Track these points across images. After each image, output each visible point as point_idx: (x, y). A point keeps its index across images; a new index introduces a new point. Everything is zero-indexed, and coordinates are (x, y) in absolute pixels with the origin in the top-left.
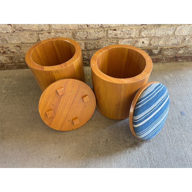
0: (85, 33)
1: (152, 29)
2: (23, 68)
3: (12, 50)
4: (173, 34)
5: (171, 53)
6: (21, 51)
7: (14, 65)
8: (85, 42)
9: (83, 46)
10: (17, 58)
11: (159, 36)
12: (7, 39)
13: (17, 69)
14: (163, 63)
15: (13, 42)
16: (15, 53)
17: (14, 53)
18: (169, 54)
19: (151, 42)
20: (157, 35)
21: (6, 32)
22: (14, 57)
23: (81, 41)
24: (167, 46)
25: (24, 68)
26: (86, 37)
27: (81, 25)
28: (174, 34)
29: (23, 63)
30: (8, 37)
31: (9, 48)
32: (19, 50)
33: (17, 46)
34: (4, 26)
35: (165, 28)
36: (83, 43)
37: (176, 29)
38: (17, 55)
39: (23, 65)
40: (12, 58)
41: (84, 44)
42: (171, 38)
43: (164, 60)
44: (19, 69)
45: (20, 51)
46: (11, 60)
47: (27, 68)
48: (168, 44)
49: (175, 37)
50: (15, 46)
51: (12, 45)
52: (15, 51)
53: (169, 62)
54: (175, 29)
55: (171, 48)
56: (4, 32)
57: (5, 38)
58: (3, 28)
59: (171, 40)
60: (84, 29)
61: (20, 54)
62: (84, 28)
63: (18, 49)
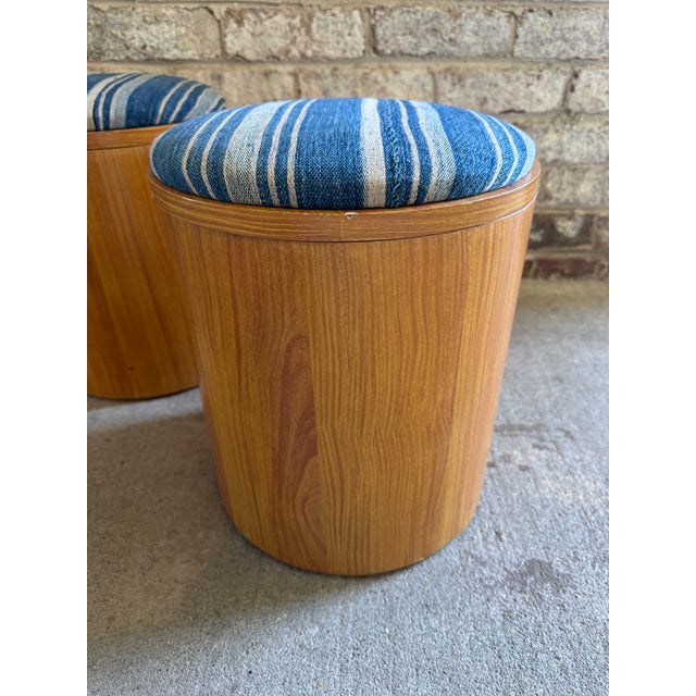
1: (546, 131)
11: (576, 160)
19: (549, 185)
20: (567, 157)
35: (596, 130)
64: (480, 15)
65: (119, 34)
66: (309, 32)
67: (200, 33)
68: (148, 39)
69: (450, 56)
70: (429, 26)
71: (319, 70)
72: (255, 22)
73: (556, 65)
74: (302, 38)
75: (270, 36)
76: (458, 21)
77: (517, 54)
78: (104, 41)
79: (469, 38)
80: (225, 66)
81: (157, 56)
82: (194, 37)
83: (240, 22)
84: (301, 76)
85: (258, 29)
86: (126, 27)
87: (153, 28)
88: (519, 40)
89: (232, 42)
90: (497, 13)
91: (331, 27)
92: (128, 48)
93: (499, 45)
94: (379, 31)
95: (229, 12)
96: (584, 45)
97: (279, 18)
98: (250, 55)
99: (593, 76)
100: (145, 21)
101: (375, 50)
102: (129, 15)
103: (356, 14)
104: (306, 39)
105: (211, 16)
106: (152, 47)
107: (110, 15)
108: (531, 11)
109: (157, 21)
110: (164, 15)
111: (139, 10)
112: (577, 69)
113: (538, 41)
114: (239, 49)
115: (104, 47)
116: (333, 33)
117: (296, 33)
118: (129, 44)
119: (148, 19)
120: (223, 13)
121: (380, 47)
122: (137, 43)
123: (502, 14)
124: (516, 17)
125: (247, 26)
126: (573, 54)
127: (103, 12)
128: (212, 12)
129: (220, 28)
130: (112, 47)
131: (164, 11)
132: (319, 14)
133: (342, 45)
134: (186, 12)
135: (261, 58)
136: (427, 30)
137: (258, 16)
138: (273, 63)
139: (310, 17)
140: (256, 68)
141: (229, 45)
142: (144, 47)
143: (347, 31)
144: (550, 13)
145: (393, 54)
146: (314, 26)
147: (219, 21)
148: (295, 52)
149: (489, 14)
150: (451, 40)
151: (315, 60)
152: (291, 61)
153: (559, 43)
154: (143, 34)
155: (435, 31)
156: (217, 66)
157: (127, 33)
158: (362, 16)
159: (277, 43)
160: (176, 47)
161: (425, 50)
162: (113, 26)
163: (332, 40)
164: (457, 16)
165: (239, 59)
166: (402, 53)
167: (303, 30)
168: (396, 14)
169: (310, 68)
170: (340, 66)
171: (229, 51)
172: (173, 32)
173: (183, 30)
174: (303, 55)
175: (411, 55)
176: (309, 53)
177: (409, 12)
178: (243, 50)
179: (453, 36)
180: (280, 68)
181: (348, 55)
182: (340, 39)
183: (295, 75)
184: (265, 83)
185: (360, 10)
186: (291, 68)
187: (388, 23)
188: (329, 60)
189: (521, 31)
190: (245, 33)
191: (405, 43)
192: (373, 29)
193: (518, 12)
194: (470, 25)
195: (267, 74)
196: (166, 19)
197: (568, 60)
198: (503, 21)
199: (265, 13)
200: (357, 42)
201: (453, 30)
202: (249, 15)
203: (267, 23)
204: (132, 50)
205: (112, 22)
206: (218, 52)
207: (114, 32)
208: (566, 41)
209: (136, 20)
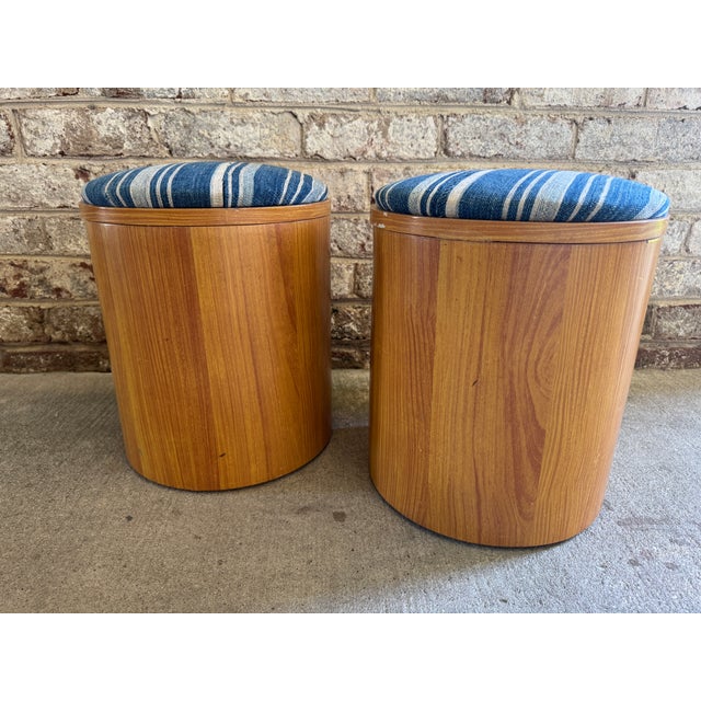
0: (359, 227)
2: (75, 371)
3: (56, 283)
4: (683, 251)
5: (690, 327)
6: (91, 286)
7: (42, 353)
8: (357, 264)
9: (347, 280)
10: (66, 320)
12: (52, 234)
13: (47, 371)
14: (663, 369)
15: (71, 247)
16: (64, 295)
17: (59, 295)
18: (681, 333)
21: (58, 203)
22: (56, 311)
23: (340, 260)
24: (668, 299)
25: (81, 367)
26: (363, 246)
27: (349, 197)
28: (687, 250)
29: (85, 343)
30: (61, 225)
31: (48, 274)
32: (86, 282)
33: (83, 265)
34: (59, 183)
36: (348, 268)
37: (690, 231)
38: (68, 304)
39: (81, 353)
40: (42, 317)
41: (351, 272)
42: (679, 266)
43: (664, 356)
44: (56, 370)
45: (85, 290)
46: (37, 325)
47: (91, 367)
48: (669, 287)
49: (694, 263)
50: (74, 265)
51: (63, 259)
52: (68, 289)
53: (686, 367)
54: (687, 229)
55: (686, 307)
56: (53, 205)
57: (48, 228)
58: (54, 189)
59: (681, 272)
60: (357, 212)
61: (85, 303)
62: (359, 207)
63: (84, 276)
64: (545, 122)
65: (206, 134)
66: (385, 134)
67: (283, 134)
68: (233, 138)
69: (516, 158)
70: (497, 131)
71: (392, 170)
72: (336, 126)
73: (614, 167)
74: (378, 140)
75: (349, 138)
76: (524, 127)
77: (578, 156)
78: (190, 139)
79: (534, 143)
80: (303, 164)
81: (239, 154)
82: (277, 138)
83: (321, 126)
84: (374, 175)
85: (338, 132)
86: (213, 128)
87: (239, 129)
88: (580, 144)
89: (312, 142)
90: (560, 121)
91: (406, 131)
92: (213, 146)
93: (561, 148)
94: (451, 135)
95: (312, 117)
96: (641, 149)
97: (358, 123)
98: (328, 155)
99: (650, 176)
100: (232, 123)
101: (446, 152)
102: (218, 117)
103: (430, 119)
104: (382, 141)
105: (294, 119)
106: (236, 146)
107: (199, 117)
108: (591, 119)
109: (243, 122)
110: (251, 118)
111: (228, 113)
112: (634, 170)
113: (599, 145)
114: (319, 149)
115: (190, 145)
116: (407, 136)
117: (373, 136)
118: (214, 143)
119: (235, 121)
120: (306, 117)
121: (450, 149)
122: (222, 143)
123: (565, 122)
124: (577, 124)
125: (327, 129)
126: (631, 157)
127: (193, 114)
128: (295, 117)
129: (302, 130)
130: (197, 145)
131: (251, 114)
132: (395, 120)
133: (415, 147)
134: (271, 115)
135: (338, 157)
136: (495, 135)
137: (338, 120)
138: (350, 162)
139: (388, 122)
140: (333, 167)
141: (309, 145)
142: (228, 146)
143: (421, 135)
144: (609, 121)
145: (463, 156)
146: (390, 130)
147: (301, 124)
148: (371, 153)
149: (553, 121)
150: (517, 143)
151: (388, 160)
152: (366, 161)
153: (617, 147)
154: (229, 134)
155: (502, 135)
156: (297, 164)
157: (213, 133)
158: (435, 122)
159: (354, 145)
160: (259, 146)
161: (493, 152)
162: (200, 126)
163: (407, 142)
164: (524, 123)
165: (318, 158)
166: (471, 155)
167: (380, 133)
168: (467, 120)
169: (383, 167)
170: (412, 166)
171: (308, 151)
172: (258, 134)
173: (267, 132)
174: (378, 156)
175: (479, 157)
176: (384, 154)
177: (479, 119)
178: (322, 150)
179: (519, 140)
180: (356, 167)
181: (421, 156)
182: (414, 140)
183: (369, 174)
184: (340, 180)
185: (435, 116)
186: (366, 167)
187: (459, 128)
188: (403, 160)
189: (582, 137)
190: (325, 135)
191: (475, 146)
192: (445, 134)
193: (579, 120)
194: (535, 131)
195: (342, 173)
196: (252, 121)
197: (626, 162)
198: (566, 127)
199: (345, 117)
200: (430, 144)
201: (518, 136)
202: (330, 119)
203: (347, 127)
204: (216, 148)
205: (201, 123)
206: (298, 152)
207: (201, 131)
208: (624, 145)
209: (224, 121)
